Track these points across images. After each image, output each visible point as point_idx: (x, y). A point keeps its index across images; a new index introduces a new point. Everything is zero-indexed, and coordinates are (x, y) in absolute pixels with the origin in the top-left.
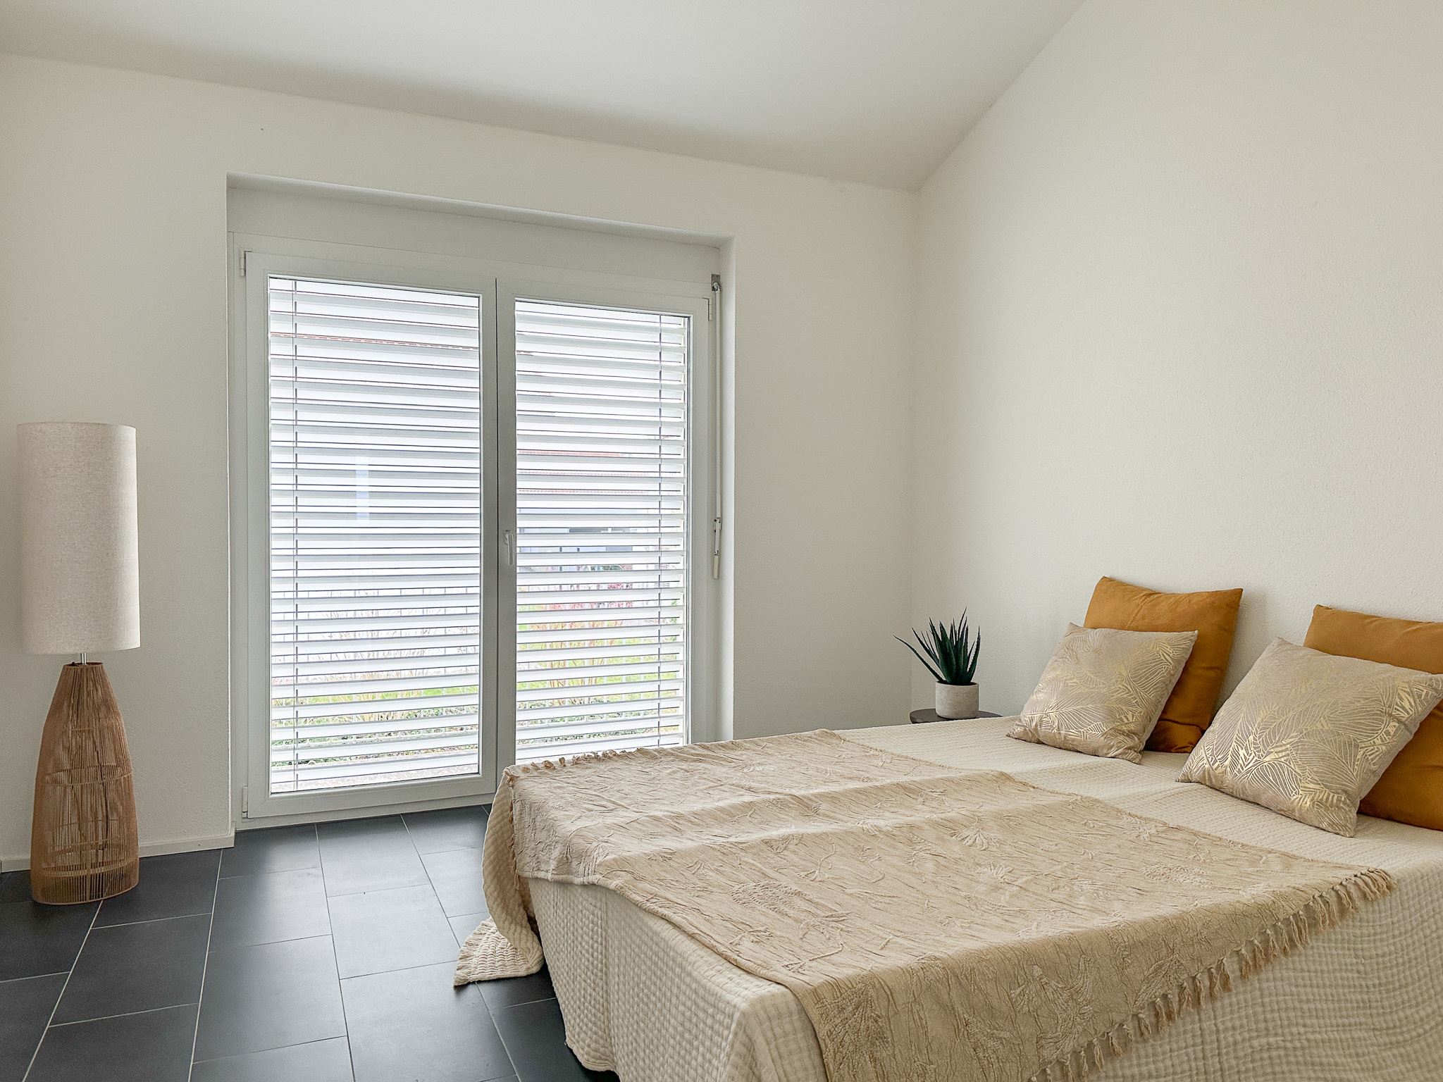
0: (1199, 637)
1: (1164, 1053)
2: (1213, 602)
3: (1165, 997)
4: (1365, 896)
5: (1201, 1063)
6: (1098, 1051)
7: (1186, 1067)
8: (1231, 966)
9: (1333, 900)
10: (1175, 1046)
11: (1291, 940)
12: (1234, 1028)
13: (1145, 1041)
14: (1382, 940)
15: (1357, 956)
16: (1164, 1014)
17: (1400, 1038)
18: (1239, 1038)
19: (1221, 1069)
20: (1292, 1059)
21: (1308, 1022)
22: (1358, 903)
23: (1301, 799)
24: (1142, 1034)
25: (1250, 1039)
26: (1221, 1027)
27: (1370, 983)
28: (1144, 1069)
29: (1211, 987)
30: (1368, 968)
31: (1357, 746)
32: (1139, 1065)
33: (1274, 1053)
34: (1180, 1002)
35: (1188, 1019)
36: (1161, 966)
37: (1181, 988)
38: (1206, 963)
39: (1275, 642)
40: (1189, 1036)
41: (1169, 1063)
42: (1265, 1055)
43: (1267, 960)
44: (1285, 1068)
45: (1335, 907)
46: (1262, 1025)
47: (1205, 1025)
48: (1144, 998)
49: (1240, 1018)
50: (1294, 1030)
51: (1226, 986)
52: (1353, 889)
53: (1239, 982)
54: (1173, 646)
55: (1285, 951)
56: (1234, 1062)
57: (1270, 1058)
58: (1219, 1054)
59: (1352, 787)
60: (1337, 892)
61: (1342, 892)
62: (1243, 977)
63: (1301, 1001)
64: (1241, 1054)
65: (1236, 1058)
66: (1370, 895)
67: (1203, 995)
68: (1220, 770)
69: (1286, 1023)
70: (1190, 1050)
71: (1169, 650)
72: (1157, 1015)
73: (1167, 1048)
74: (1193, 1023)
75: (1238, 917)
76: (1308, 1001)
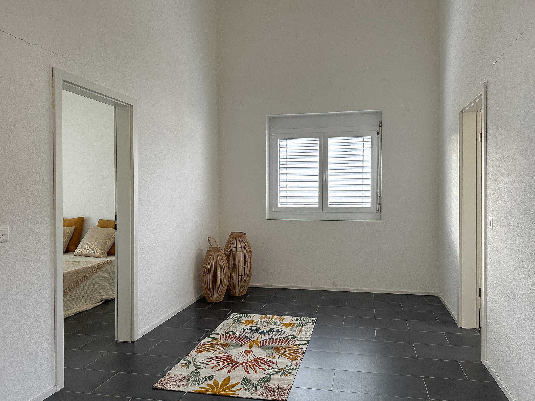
0: (76, 227)
1: (78, 290)
2: (78, 220)
3: (78, 281)
4: (107, 263)
5: (83, 291)
6: (68, 290)
7: (81, 292)
8: (88, 275)
9: (103, 264)
10: (79, 289)
11: (97, 271)
12: (88, 285)
13: (75, 288)
14: (110, 270)
15: (107, 273)
16: (78, 283)
17: (113, 284)
18: (89, 286)
19: (87, 292)
20: (97, 289)
21: (99, 283)
22: (107, 264)
23: (97, 253)
24: (74, 287)
25: (91, 286)
26: (86, 285)
27: (109, 276)
28: (75, 293)
29: (85, 278)
30: (108, 274)
31: (107, 243)
32: (74, 292)
33: (94, 288)
34: (80, 282)
35: (81, 284)
36: (77, 276)
37: (80, 279)
38: (84, 275)
39: (92, 227)
40: (81, 287)
41: (78, 291)
42: (93, 289)
43: (93, 274)
44: (96, 290)
45: (103, 265)
46: (92, 284)
47: (84, 285)
48: (75, 281)
49: (89, 283)
50: (97, 284)
51: (87, 279)
52: (106, 262)
53: (89, 278)
54: (70, 230)
55: (96, 273)
56: (88, 290)
57: (94, 289)
58: (86, 289)
59: (106, 250)
60: (103, 263)
61: (104, 263)
62: (89, 277)
63: (98, 280)
64: (89, 289)
65: (89, 290)
66: (108, 263)
67: (84, 280)
68: (82, 252)
69: (96, 283)
70: (82, 289)
71: (69, 230)
72: (77, 284)
73: (78, 289)
74: (82, 285)
75: (88, 268)
76: (99, 280)
